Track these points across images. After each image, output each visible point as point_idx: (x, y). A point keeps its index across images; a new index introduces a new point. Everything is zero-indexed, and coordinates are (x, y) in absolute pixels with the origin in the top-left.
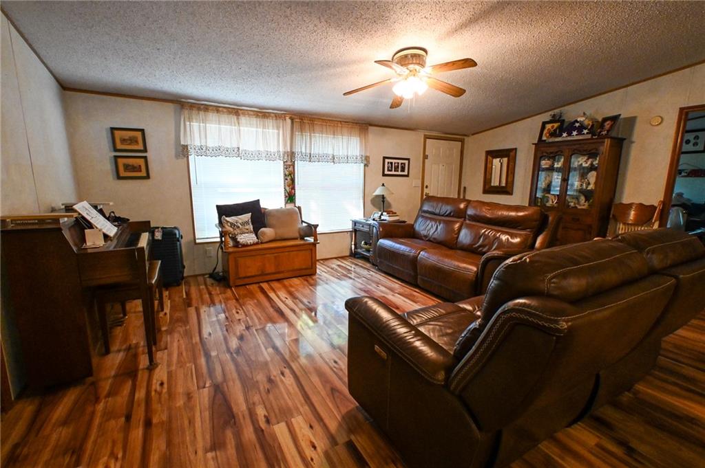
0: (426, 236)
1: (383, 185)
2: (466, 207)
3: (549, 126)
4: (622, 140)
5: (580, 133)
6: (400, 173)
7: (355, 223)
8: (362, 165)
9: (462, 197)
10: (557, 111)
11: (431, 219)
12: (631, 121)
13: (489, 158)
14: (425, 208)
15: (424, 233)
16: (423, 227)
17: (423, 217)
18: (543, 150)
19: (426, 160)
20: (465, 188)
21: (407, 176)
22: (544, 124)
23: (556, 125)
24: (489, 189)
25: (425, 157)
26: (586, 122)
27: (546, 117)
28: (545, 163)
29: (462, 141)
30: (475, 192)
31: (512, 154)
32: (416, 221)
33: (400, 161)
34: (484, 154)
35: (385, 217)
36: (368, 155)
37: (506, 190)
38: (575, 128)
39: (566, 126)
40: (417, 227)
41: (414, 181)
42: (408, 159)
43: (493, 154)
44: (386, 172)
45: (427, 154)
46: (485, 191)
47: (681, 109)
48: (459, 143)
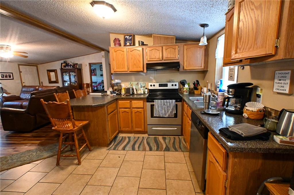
0: (25, 99)
3: (63, 64)
4: (81, 69)
5: (70, 67)
9: (41, 85)
10: (65, 60)
11: (26, 93)
12: (81, 65)
13: (48, 72)
14: (24, 90)
15: (24, 98)
16: (23, 96)
17: (23, 93)
18: (63, 71)
19: (21, 73)
20: (42, 82)
21: (13, 79)
22: (62, 64)
23: (65, 64)
24: (51, 82)
25: (20, 72)
26: (72, 64)
27: (62, 61)
28: (64, 74)
30: (46, 83)
31: (55, 71)
32: (20, 95)
34: (46, 72)
35: (5, 95)
37: (56, 82)
38: (69, 66)
39: (67, 65)
40: (21, 97)
41: (17, 80)
42: (12, 73)
43: (49, 71)
45: (21, 71)
46: (50, 83)
47: (89, 63)
48: (36, 67)
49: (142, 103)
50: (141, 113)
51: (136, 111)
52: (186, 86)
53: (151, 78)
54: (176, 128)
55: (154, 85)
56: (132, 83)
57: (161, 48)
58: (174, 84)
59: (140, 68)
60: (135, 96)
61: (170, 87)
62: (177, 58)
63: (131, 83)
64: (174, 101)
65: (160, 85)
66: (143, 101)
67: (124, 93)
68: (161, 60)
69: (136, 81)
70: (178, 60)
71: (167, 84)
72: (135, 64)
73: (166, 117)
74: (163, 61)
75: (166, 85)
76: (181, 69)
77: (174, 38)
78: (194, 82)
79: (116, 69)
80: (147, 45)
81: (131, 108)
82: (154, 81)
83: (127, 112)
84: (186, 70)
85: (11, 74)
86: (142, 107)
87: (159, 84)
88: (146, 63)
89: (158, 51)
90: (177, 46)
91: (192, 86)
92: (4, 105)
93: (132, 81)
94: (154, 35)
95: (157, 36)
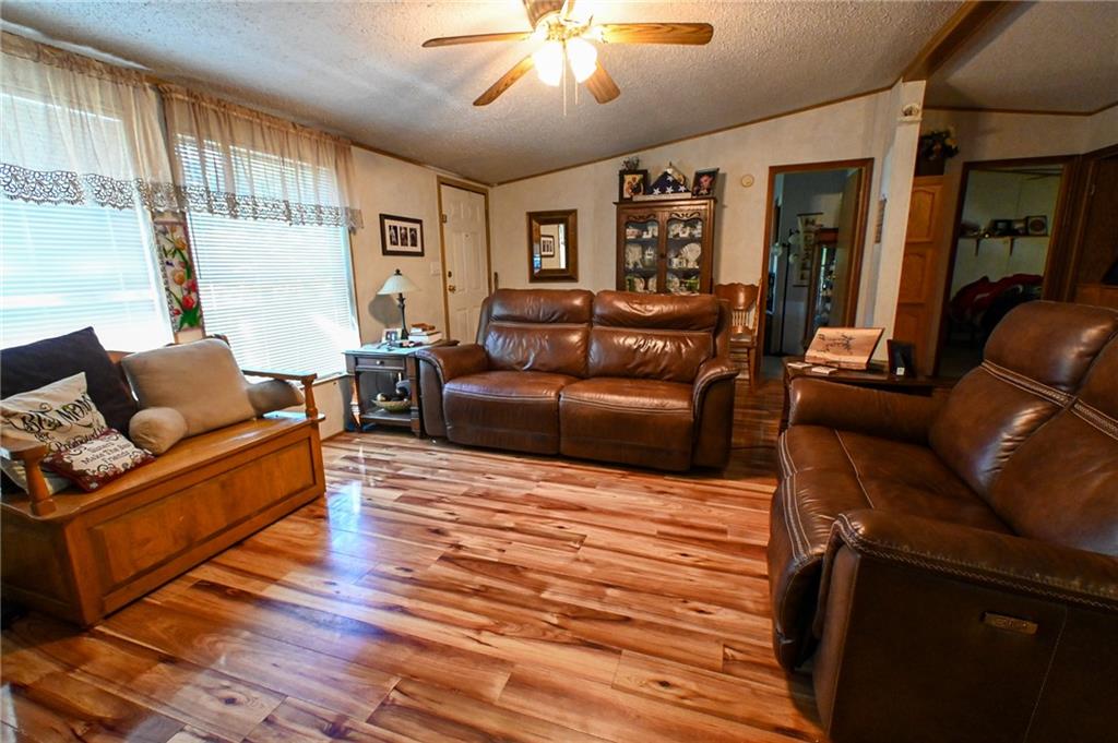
0: (521, 364)
1: (398, 273)
2: (589, 305)
4: (716, 203)
6: (409, 248)
7: (354, 359)
8: (342, 231)
11: (521, 332)
12: (722, 178)
13: (534, 223)
15: (513, 358)
16: (495, 345)
17: (500, 330)
18: (630, 214)
19: (444, 225)
20: (496, 274)
21: (421, 254)
22: (622, 174)
23: (638, 177)
24: (538, 275)
25: (443, 219)
27: (617, 164)
28: (631, 233)
29: (485, 194)
31: (571, 219)
32: (483, 338)
33: (409, 225)
34: (525, 218)
36: (357, 207)
37: (567, 275)
38: (668, 184)
40: (493, 350)
41: (429, 263)
42: (419, 222)
43: (539, 218)
44: (390, 247)
45: (444, 212)
46: (534, 278)
47: (769, 168)
48: (483, 197)
85: (417, 226)
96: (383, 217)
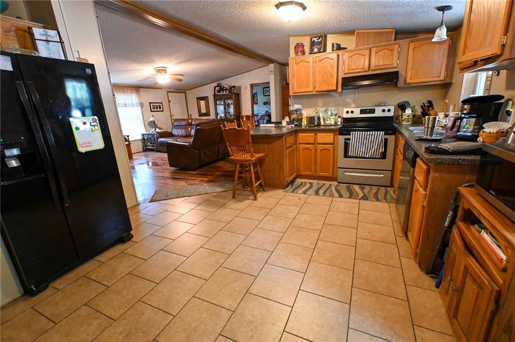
0: (178, 135)
1: (153, 116)
2: (192, 122)
3: (217, 88)
4: (239, 94)
5: (226, 92)
6: (159, 110)
7: (143, 135)
8: (140, 107)
9: (190, 118)
10: (218, 82)
11: (179, 128)
12: (240, 87)
13: (198, 101)
14: (175, 124)
15: (177, 134)
16: (175, 132)
17: (175, 128)
18: (217, 98)
19: (170, 103)
20: (191, 115)
21: (163, 111)
22: (215, 87)
23: (219, 88)
24: (201, 115)
25: (169, 101)
26: (228, 87)
27: (215, 84)
28: (218, 102)
29: (185, 93)
30: (195, 115)
31: (207, 99)
32: (172, 130)
33: (158, 104)
34: (196, 99)
35: (158, 130)
36: (142, 102)
37: (207, 114)
38: (224, 90)
39: (222, 89)
40: (174, 133)
41: (166, 113)
42: (161, 103)
43: (200, 99)
44: (152, 110)
45: (170, 99)
47: (251, 85)
48: (184, 94)
49: (332, 136)
50: (330, 150)
51: (323, 148)
52: (408, 111)
53: (348, 100)
54: (382, 175)
55: (352, 112)
56: (318, 109)
57: (367, 52)
58: (386, 108)
59: (332, 85)
60: (322, 127)
61: (379, 113)
62: (395, 65)
63: (316, 109)
64: (382, 133)
65: (362, 112)
66: (333, 134)
67: (306, 124)
68: (366, 71)
69: (323, 106)
70: (396, 68)
71: (375, 109)
72: (324, 80)
73: (367, 156)
74: (370, 73)
75: (373, 111)
76: (401, 82)
77: (393, 32)
78: (424, 104)
79: (297, 88)
80: (346, 48)
81: (316, 144)
82: (353, 105)
83: (310, 149)
84: (409, 84)
85: (161, 104)
86: (332, 142)
87: (361, 110)
88: (343, 78)
89: (363, 57)
90: (396, 45)
91: (419, 111)
92: (160, 142)
93: (318, 107)
94: (358, 31)
95: (364, 32)
96: (150, 103)
